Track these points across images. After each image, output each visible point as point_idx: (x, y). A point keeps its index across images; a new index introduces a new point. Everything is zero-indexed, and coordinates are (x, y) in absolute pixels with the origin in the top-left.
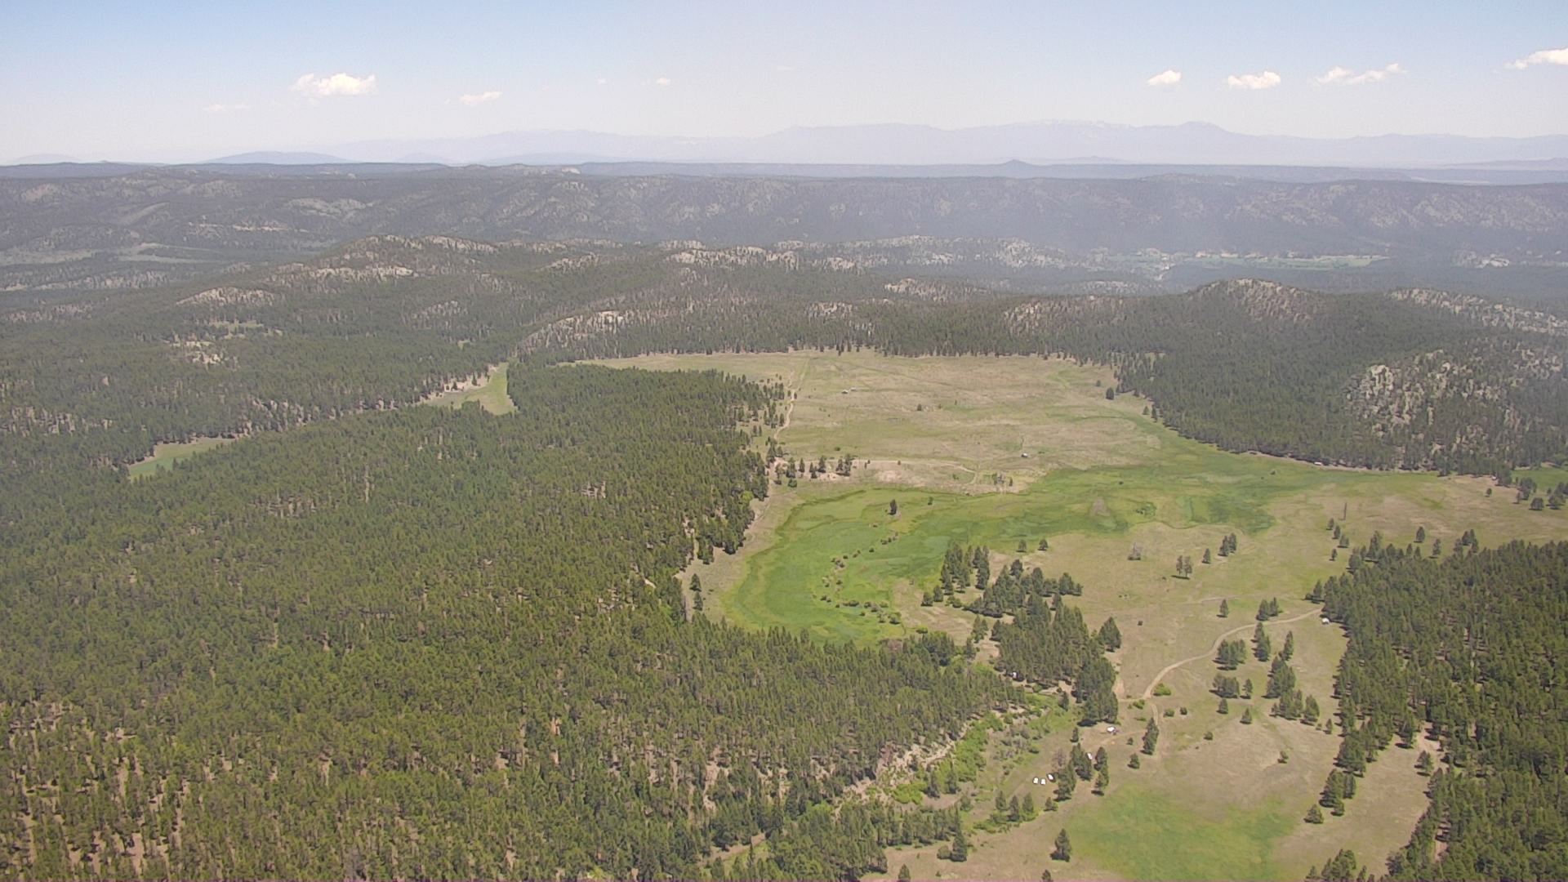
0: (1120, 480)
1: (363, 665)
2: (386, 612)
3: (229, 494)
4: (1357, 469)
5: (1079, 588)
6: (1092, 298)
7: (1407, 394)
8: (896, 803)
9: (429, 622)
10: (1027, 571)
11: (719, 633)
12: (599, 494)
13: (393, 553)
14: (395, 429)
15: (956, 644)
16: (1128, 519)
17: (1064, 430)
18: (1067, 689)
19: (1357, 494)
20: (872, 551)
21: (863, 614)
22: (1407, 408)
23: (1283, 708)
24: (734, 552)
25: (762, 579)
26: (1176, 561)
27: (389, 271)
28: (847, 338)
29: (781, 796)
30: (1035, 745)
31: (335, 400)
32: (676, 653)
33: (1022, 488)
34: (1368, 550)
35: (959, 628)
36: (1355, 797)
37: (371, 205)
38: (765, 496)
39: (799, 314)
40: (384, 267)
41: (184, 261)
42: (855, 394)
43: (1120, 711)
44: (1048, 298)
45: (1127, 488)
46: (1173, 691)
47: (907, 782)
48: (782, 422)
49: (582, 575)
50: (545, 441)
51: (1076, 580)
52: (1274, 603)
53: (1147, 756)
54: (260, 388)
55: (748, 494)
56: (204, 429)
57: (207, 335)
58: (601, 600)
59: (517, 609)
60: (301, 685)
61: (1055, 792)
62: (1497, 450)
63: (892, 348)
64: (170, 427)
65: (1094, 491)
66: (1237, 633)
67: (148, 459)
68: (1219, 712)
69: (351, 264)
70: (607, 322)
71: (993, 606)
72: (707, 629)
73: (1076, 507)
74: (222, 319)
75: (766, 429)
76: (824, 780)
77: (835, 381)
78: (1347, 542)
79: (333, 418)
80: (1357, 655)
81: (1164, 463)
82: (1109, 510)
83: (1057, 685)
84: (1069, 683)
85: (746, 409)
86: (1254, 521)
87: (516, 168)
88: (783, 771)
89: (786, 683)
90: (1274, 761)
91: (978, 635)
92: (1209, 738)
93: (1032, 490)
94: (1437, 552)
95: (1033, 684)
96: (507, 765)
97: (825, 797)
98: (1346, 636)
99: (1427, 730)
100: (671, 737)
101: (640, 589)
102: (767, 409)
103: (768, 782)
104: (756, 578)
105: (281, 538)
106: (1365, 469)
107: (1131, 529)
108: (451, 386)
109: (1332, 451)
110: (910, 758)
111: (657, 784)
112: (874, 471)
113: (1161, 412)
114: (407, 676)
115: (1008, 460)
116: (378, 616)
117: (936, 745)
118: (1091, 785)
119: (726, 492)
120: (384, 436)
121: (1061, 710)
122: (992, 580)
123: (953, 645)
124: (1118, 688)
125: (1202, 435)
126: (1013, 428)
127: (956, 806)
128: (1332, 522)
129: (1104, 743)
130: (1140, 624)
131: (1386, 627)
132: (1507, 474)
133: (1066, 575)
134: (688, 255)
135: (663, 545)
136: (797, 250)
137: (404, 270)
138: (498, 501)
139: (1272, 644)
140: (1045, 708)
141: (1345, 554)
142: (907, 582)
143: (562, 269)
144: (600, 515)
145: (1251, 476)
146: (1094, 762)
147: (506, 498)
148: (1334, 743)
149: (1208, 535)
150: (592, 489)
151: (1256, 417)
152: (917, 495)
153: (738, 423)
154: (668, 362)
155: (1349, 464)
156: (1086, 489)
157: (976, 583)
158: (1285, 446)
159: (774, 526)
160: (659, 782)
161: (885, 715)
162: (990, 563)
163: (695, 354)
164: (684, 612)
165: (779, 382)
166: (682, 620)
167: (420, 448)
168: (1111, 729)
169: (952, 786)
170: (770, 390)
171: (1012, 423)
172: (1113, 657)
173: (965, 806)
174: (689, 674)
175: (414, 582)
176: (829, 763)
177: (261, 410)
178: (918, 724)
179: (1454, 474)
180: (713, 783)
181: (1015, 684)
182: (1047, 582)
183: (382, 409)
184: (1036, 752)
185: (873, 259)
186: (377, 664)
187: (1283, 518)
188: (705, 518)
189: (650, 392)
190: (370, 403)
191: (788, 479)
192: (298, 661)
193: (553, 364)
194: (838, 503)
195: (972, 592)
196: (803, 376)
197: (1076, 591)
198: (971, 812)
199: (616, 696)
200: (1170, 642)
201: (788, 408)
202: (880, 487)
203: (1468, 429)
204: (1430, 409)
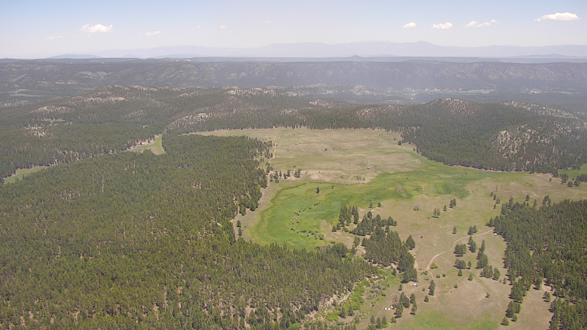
0: (407, 177)
1: (96, 266)
2: (107, 240)
3: (44, 190)
4: (498, 171)
5: (396, 222)
6: (390, 106)
7: (515, 141)
8: (328, 321)
9: (126, 244)
10: (374, 216)
11: (249, 246)
12: (198, 187)
13: (112, 215)
14: (115, 162)
15: (348, 248)
16: (412, 193)
17: (383, 157)
18: (395, 267)
19: (500, 181)
20: (310, 209)
21: (308, 236)
22: (516, 147)
23: (485, 273)
24: (254, 210)
25: (266, 222)
26: (433, 210)
27: (116, 99)
28: (296, 122)
29: (278, 320)
30: (384, 292)
31: (92, 150)
32: (231, 256)
33: (369, 181)
34: (508, 204)
35: (348, 241)
36: (520, 312)
37: (110, 74)
38: (266, 186)
39: (277, 113)
40: (114, 97)
41: (36, 96)
42: (300, 145)
43: (418, 276)
44: (373, 106)
45: (410, 180)
46: (439, 266)
47: (332, 311)
48: (272, 156)
49: (191, 222)
50: (177, 165)
51: (394, 220)
52: (475, 227)
53: (431, 296)
54: (61, 145)
55: (259, 186)
56: (37, 163)
57: (42, 124)
58: (199, 233)
59: (164, 238)
60: (68, 276)
61: (395, 314)
62: (551, 163)
63: (314, 126)
64: (23, 162)
65: (397, 182)
66: (461, 240)
67: (13, 175)
68: (458, 275)
69: (101, 96)
70: (201, 118)
71: (361, 231)
72: (244, 245)
73: (390, 189)
74: (48, 118)
75: (265, 159)
76: (296, 312)
77: (292, 139)
78: (499, 201)
79: (90, 157)
80: (511, 249)
81: (423, 170)
82: (403, 189)
83: (390, 265)
84: (395, 264)
85: (257, 151)
86: (461, 193)
87: (167, 59)
88: (279, 309)
89: (278, 269)
90: (484, 297)
91: (356, 243)
92: (456, 287)
93: (372, 182)
94: (535, 205)
95: (381, 265)
96: (158, 309)
97: (297, 320)
98: (505, 241)
99: (544, 281)
100: (230, 295)
101: (216, 228)
102: (266, 151)
103: (272, 314)
104: (264, 221)
105: (64, 209)
106: (501, 171)
107: (413, 197)
108: (139, 143)
109: (488, 165)
110: (333, 301)
111: (224, 317)
112: (309, 175)
113: (420, 150)
114: (115, 270)
115: (362, 170)
116: (104, 242)
117: (343, 294)
118: (409, 310)
119: (250, 185)
120: (111, 164)
121: (393, 276)
122: (360, 220)
123: (346, 249)
124: (416, 266)
125: (437, 159)
126: (363, 157)
127: (353, 321)
128: (492, 193)
129: (413, 291)
130: (422, 237)
131: (521, 236)
132: (557, 173)
133: (390, 217)
134: (233, 91)
135: (225, 208)
136: (275, 89)
137: (122, 98)
138: (157, 191)
139: (477, 245)
140: (387, 275)
141: (499, 206)
142: (326, 221)
143: (184, 97)
144: (199, 196)
145: (457, 175)
146: (410, 300)
147: (160, 189)
148: (508, 289)
149: (444, 199)
150: (195, 185)
151: (458, 152)
152: (327, 185)
153: (254, 157)
154: (226, 133)
155: (495, 169)
156: (393, 181)
157: (354, 221)
158: (470, 162)
159: (270, 199)
160: (225, 316)
161: (321, 282)
162: (358, 212)
163: (237, 130)
164: (234, 237)
165: (270, 140)
166: (233, 240)
167: (126, 169)
168: (415, 284)
169: (351, 313)
170: (267, 143)
171: (362, 155)
172: (412, 252)
173: (357, 322)
174: (237, 266)
175: (120, 227)
176: (298, 304)
177: (61, 155)
178: (335, 286)
179: (535, 173)
180: (248, 315)
181: (374, 265)
182: (383, 221)
183: (111, 153)
184: (385, 296)
185: (304, 92)
186: (102, 265)
187: (473, 192)
188: (242, 196)
189: (219, 145)
190: (106, 151)
191: (275, 179)
192: (67, 264)
193: (181, 134)
194: (296, 189)
195: (352, 225)
196: (279, 138)
197: (394, 224)
198: (359, 324)
199: (206, 275)
200: (435, 245)
201: (274, 151)
202: (312, 182)
203: (539, 155)
204: (524, 147)
